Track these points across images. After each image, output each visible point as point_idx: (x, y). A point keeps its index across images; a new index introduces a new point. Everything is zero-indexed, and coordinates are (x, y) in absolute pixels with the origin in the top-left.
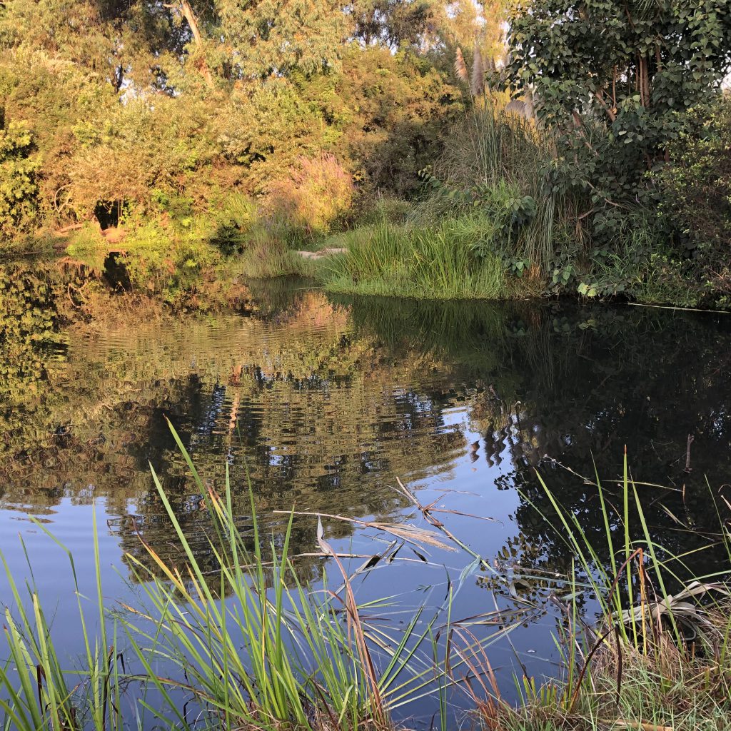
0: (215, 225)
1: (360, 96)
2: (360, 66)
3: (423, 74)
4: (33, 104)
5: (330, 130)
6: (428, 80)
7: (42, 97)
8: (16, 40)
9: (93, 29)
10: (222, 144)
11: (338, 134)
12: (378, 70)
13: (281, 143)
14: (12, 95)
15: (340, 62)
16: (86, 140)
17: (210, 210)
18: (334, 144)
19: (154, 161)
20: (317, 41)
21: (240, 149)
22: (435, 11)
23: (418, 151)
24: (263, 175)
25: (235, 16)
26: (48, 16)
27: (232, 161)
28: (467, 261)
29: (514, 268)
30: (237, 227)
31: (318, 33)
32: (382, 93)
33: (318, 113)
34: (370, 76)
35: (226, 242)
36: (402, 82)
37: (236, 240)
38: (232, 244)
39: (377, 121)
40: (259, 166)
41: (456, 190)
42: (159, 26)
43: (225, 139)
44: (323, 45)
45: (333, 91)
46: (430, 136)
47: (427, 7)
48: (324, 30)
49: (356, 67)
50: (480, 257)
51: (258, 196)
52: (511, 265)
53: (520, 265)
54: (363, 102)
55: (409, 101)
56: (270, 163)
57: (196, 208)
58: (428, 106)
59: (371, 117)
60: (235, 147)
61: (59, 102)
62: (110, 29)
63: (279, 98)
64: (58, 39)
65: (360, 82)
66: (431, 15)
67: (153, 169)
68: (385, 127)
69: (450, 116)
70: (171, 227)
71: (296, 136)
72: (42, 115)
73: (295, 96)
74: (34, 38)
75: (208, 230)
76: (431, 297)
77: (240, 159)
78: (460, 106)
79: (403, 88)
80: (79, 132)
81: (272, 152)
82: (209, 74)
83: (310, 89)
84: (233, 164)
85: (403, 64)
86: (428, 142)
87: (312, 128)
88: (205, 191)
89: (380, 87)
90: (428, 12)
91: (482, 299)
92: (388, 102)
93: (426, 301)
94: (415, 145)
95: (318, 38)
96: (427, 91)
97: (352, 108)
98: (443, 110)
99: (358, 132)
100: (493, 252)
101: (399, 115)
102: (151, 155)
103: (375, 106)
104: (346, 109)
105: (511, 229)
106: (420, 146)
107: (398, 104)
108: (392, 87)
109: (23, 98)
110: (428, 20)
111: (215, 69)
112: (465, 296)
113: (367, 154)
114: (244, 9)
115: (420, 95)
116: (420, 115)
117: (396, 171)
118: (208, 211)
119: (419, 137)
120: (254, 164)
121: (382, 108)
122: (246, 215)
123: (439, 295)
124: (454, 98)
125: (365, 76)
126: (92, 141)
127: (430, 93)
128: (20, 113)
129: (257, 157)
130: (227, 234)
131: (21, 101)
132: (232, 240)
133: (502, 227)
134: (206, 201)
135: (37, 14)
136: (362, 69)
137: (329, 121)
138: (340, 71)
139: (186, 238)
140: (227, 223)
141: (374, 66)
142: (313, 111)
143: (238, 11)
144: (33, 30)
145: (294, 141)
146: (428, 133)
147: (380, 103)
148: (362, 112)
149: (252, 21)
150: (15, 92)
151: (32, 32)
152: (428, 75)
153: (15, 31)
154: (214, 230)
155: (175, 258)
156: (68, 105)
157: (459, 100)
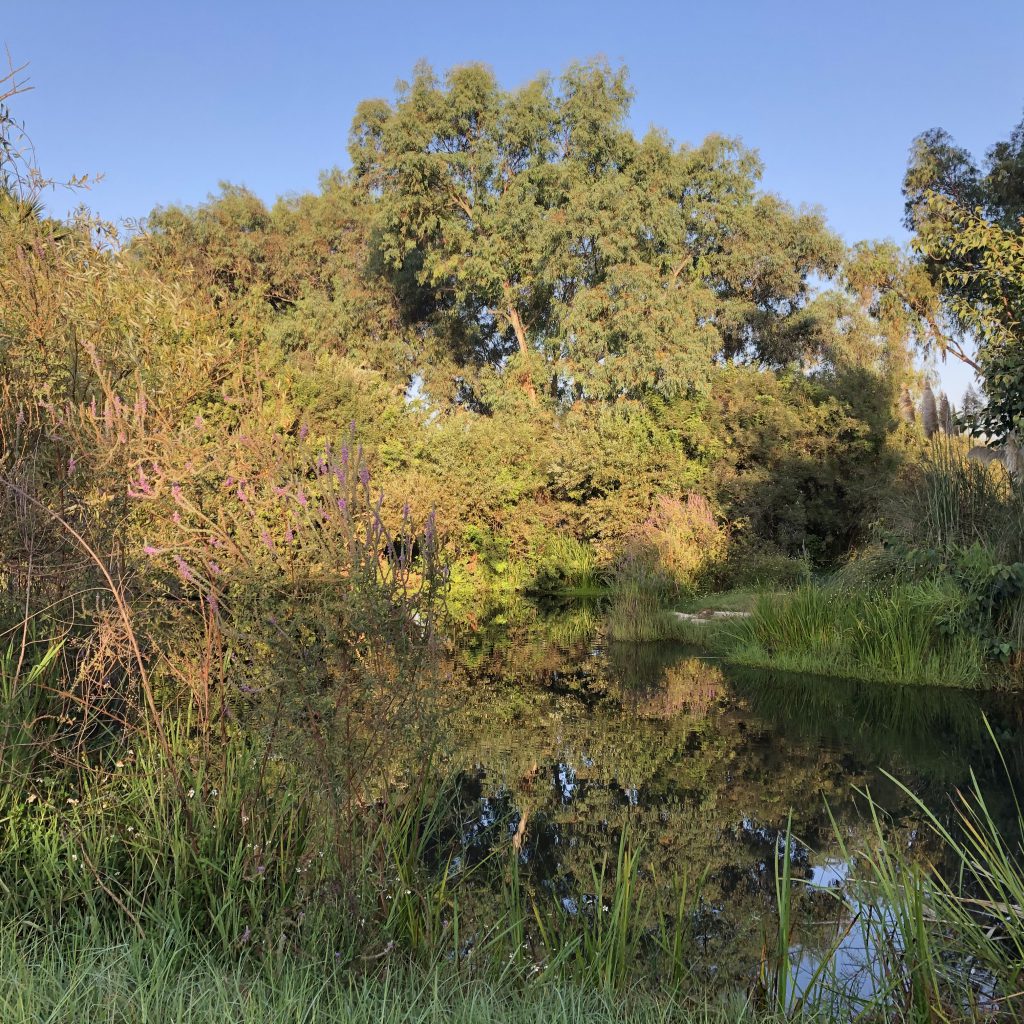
0: (534, 573)
1: (735, 426)
2: (736, 390)
3: (817, 405)
4: (334, 418)
5: (693, 465)
6: (824, 411)
7: (343, 411)
8: (302, 342)
9: (391, 333)
10: (551, 476)
11: (702, 469)
12: (758, 397)
13: (629, 477)
14: (311, 408)
15: (709, 386)
16: (390, 462)
17: (531, 554)
18: (697, 482)
19: (473, 491)
20: (683, 360)
21: (574, 483)
22: (824, 328)
23: (809, 498)
24: (601, 515)
25: (582, 328)
26: (343, 318)
27: (559, 496)
28: (928, 638)
29: (996, 651)
30: (562, 576)
31: (685, 351)
32: (764, 424)
33: (677, 444)
34: (749, 403)
35: (547, 596)
36: (790, 412)
37: (561, 593)
38: (554, 598)
39: (754, 457)
40: (597, 503)
41: (915, 550)
42: (469, 332)
43: (558, 469)
44: (690, 364)
45: (699, 419)
46: (825, 479)
47: (814, 321)
48: (691, 347)
49: (729, 392)
50: (946, 634)
51: (592, 540)
52: (992, 647)
53: (1005, 648)
54: (739, 433)
55: (798, 434)
56: (612, 501)
57: (512, 551)
58: (823, 441)
59: (748, 452)
60: (569, 480)
61: (362, 417)
62: (411, 334)
63: (631, 425)
64: (350, 343)
65: (736, 410)
66: (819, 331)
67: (469, 501)
68: (764, 464)
69: (853, 455)
70: (480, 572)
71: (649, 470)
72: (341, 431)
73: (650, 423)
74: (324, 341)
75: (525, 579)
76: (882, 680)
77: (572, 494)
78: (867, 445)
79: (790, 418)
80: (386, 453)
81: (616, 488)
82: (533, 391)
83: (669, 415)
84: (561, 500)
85: (790, 390)
86: (822, 487)
87: (669, 462)
88: (526, 531)
89: (761, 417)
90: (816, 328)
91: (952, 688)
92: (770, 434)
93: (874, 684)
94: (806, 489)
95: (684, 355)
96: (822, 424)
97: (723, 439)
98: (842, 447)
99: (729, 468)
100: (967, 629)
101: (783, 452)
102: (468, 484)
103: (753, 438)
104: (715, 441)
105: (992, 602)
106: (813, 490)
107: (784, 438)
108: (777, 418)
109: (322, 411)
110: (814, 337)
111: (542, 386)
112: (928, 682)
113: (742, 497)
114: (594, 320)
115: (811, 428)
116: (812, 452)
117: (778, 519)
118: (526, 555)
119: (811, 479)
120: (592, 502)
121: (763, 442)
122: (575, 564)
123: (891, 678)
124: (860, 434)
125: (741, 403)
126: (399, 463)
127: (825, 426)
128: (316, 427)
129: (596, 493)
130: (551, 585)
131: (320, 414)
132: (555, 593)
133: (980, 598)
134: (526, 543)
135: (331, 315)
136: (738, 394)
137: (691, 453)
138: (709, 396)
139: (496, 587)
140: (552, 571)
141: (752, 391)
142: (672, 441)
143: (586, 322)
144: (322, 333)
145: (645, 476)
146: (824, 475)
147: (761, 436)
148: (736, 444)
149: (602, 333)
150: (315, 403)
151: (322, 334)
152: (823, 405)
153: (302, 333)
154: (532, 580)
155: (479, 612)
156: (371, 420)
157: (867, 437)
